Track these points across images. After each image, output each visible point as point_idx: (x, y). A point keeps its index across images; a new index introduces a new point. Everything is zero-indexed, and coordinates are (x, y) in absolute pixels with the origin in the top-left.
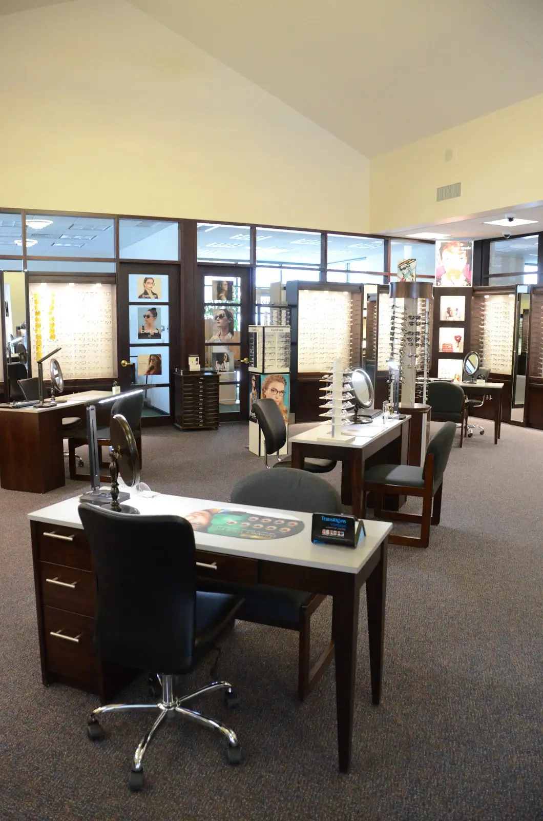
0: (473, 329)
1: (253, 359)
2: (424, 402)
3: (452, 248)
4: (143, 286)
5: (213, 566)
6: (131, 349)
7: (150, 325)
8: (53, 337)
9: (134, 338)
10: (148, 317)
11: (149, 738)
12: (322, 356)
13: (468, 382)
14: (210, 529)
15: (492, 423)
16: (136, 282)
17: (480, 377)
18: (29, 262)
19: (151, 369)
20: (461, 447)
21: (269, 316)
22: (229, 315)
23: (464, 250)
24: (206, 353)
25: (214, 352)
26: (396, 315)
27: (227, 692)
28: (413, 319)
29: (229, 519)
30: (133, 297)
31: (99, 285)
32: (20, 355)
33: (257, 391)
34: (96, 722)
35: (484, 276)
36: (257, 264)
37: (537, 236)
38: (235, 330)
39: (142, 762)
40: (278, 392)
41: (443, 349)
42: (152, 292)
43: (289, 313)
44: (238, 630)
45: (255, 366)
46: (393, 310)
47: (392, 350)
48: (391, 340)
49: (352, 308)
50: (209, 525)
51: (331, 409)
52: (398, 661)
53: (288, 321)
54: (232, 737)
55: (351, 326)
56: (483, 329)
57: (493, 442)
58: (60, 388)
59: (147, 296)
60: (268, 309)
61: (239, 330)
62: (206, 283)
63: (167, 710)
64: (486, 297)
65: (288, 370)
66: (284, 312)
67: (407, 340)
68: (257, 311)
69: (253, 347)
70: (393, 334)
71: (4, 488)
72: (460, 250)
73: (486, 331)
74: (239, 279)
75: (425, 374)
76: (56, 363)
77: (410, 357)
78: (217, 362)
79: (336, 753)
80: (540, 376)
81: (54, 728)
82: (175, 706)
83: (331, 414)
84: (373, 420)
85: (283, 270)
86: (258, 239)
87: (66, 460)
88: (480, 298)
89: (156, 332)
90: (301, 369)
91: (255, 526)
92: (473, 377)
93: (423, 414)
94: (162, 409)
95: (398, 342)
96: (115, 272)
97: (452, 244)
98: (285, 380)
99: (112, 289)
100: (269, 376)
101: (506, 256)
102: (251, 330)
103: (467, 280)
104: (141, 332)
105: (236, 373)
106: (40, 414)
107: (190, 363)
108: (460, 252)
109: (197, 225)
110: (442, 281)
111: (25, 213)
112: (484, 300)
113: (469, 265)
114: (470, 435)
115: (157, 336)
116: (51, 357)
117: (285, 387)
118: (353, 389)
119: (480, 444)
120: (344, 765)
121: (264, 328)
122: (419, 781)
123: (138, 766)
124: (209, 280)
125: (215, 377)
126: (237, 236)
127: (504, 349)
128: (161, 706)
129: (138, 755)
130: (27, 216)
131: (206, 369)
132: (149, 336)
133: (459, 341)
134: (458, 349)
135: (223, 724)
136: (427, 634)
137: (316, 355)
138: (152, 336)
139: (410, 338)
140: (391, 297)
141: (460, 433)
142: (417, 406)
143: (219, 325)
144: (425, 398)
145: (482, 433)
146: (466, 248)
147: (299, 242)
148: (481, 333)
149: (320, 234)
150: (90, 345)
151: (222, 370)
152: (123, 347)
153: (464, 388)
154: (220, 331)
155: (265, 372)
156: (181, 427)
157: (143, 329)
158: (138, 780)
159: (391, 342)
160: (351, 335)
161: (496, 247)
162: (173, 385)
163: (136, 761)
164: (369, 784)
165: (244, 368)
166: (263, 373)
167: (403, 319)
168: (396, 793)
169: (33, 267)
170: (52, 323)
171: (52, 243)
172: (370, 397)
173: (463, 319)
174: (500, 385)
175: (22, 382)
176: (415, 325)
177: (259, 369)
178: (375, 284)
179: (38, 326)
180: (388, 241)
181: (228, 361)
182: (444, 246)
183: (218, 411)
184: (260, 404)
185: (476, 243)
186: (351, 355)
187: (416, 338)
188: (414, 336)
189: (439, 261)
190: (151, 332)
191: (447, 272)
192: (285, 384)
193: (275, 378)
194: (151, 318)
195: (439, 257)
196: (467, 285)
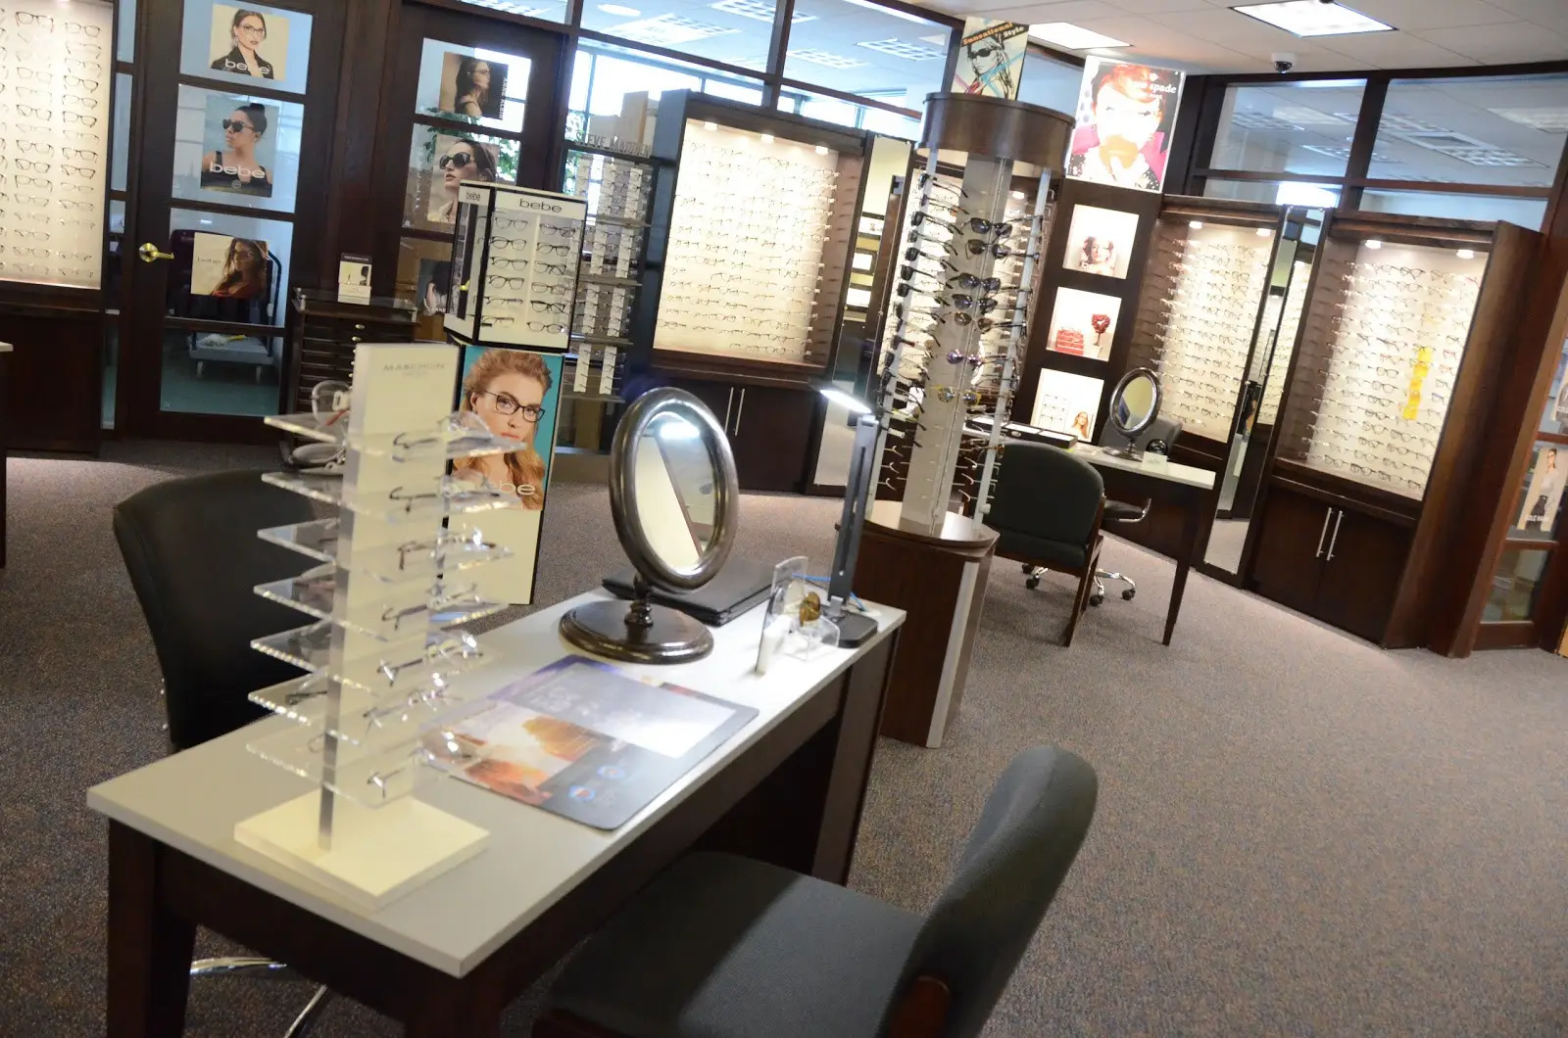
0: (1145, 303)
3: (1128, 82)
4: (230, 35)
6: (176, 212)
7: (240, 153)
9: (185, 184)
10: (237, 127)
12: (728, 311)
17: (1154, 445)
19: (233, 279)
20: (1067, 644)
22: (483, 161)
23: (1158, 93)
25: (423, 257)
26: (930, 209)
28: (985, 231)
30: (193, 62)
35: (1195, 171)
37: (1361, 83)
40: (519, 406)
41: (1057, 343)
42: (256, 57)
43: (649, 177)
45: (461, 313)
47: (899, 328)
55: (825, 243)
56: (1169, 309)
57: (1159, 634)
59: (238, 66)
64: (1195, 225)
65: (560, 340)
66: (636, 173)
67: (952, 302)
70: (907, 272)
72: (1147, 90)
73: (1178, 316)
74: (527, 65)
75: (1001, 406)
77: (952, 361)
80: (1305, 459)
88: (1179, 225)
89: (259, 175)
92: (1132, 441)
93: (968, 565)
95: (922, 304)
97: (1129, 72)
98: (547, 373)
100: (495, 351)
103: (1152, 174)
104: (211, 170)
107: (342, 278)
108: (1144, 95)
110: (1086, 165)
112: (1187, 234)
113: (1162, 134)
114: (1099, 602)
115: (261, 187)
117: (544, 393)
124: (437, 51)
127: (1219, 371)
132: (235, 183)
133: (1101, 330)
134: (1097, 349)
138: (244, 185)
139: (966, 296)
142: (952, 525)
143: (449, 183)
144: (983, 506)
145: (1128, 595)
146: (1162, 88)
155: (483, 337)
157: (219, 161)
159: (901, 299)
160: (821, 269)
161: (1241, 103)
166: (476, 340)
173: (1122, 274)
174: (1206, 477)
176: (989, 255)
177: (466, 325)
178: (905, 141)
180: (961, 32)
182: (1106, 73)
185: (1191, 81)
186: (812, 322)
187: (985, 300)
188: (979, 293)
189: (1088, 110)
190: (245, 172)
191: (1103, 142)
192: (549, 385)
193: (512, 361)
194: (247, 131)
195: (1090, 100)
196: (1149, 186)
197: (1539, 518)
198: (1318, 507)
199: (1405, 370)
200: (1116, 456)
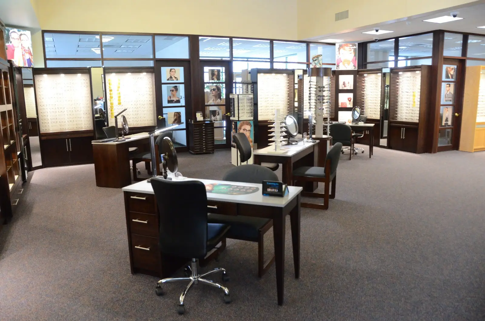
0: (358, 93)
1: (232, 113)
2: (328, 134)
3: (346, 48)
4: (169, 74)
5: (215, 207)
6: (164, 109)
7: (174, 95)
8: (120, 103)
9: (165, 103)
10: (173, 91)
11: (186, 292)
12: (271, 111)
13: (354, 123)
14: (213, 191)
15: (367, 147)
16: (165, 71)
17: (360, 120)
18: (104, 62)
19: (175, 120)
20: (350, 159)
21: (241, 89)
22: (218, 89)
23: (353, 49)
24: (206, 111)
25: (210, 110)
26: (312, 86)
27: (224, 273)
28: (321, 88)
29: (222, 187)
30: (164, 80)
31: (145, 74)
32: (100, 115)
33: (235, 130)
34: (160, 287)
35: (364, 63)
36: (234, 59)
37: (394, 40)
38: (222, 97)
39: (183, 302)
40: (247, 130)
41: (341, 105)
42: (174, 77)
43: (252, 86)
44: (228, 249)
45: (234, 117)
46: (310, 83)
47: (310, 106)
48: (309, 100)
49: (288, 83)
50: (213, 189)
51: (274, 136)
52: (309, 260)
53: (252, 92)
54: (226, 291)
55: (288, 93)
56: (364, 94)
57: (369, 157)
58: (127, 131)
59: (172, 79)
60: (241, 85)
61: (224, 97)
62: (205, 71)
63: (194, 279)
64: (365, 75)
65: (252, 118)
66: (249, 86)
67: (318, 100)
68: (234, 86)
69: (233, 106)
70: (310, 97)
71: (98, 186)
72: (350, 48)
73: (365, 95)
74: (224, 68)
75: (329, 119)
76: (124, 117)
77: (319, 109)
78: (212, 115)
79: (276, 298)
80: (396, 119)
81: (139, 291)
82: (198, 278)
83: (274, 139)
84: (298, 143)
85: (249, 62)
86: (234, 45)
87: (132, 171)
88: (362, 76)
89: (178, 99)
90: (260, 118)
91: (235, 190)
92: (357, 121)
93: (328, 141)
94: (182, 143)
95: (313, 101)
96: (154, 66)
97: (345, 45)
98: (251, 124)
99: (152, 75)
100: (242, 122)
101: (377, 51)
102: (231, 96)
103: (354, 66)
104: (169, 100)
105: (223, 122)
106: (117, 145)
107: (197, 116)
108: (349, 50)
109: (199, 38)
110: (340, 66)
111: (101, 34)
112: (364, 77)
113: (355, 57)
114: (356, 154)
115: (178, 101)
116: (122, 114)
118: (286, 126)
119: (361, 158)
120: (280, 302)
121: (238, 95)
122: (316, 308)
123: (182, 303)
124: (207, 69)
125: (211, 124)
126: (222, 43)
128: (191, 278)
129: (182, 298)
130: (103, 35)
131: (206, 120)
132: (174, 102)
133: (350, 101)
134: (350, 105)
135: (222, 285)
136: (325, 248)
137: (268, 110)
138: (175, 101)
139: (320, 99)
140: (308, 76)
141: (350, 152)
142: (324, 136)
143: (213, 94)
144: (329, 132)
145: (363, 152)
146: (353, 47)
147: (257, 46)
148: (362, 96)
149: (269, 41)
150: (141, 107)
151: (215, 120)
152: (159, 108)
153: (351, 126)
154: (214, 98)
155: (240, 120)
156: (193, 152)
157: (170, 98)
158: (182, 309)
159: (309, 101)
160: (288, 99)
161: (371, 46)
162: (188, 129)
163: (180, 301)
164: (292, 309)
165: (227, 118)
166: (239, 121)
167: (315, 88)
168: (305, 312)
169: (107, 64)
170: (119, 96)
171: (116, 50)
172: (296, 131)
173: (352, 88)
174: (372, 125)
175: (105, 128)
176: (322, 92)
177: (236, 118)
178: (301, 69)
179: (111, 97)
180: (308, 44)
181: (218, 115)
182: (341, 46)
183: (213, 143)
184: (237, 135)
185: (359, 44)
186: (288, 110)
187: (323, 99)
188: (322, 98)
189: (338, 55)
190: (175, 99)
191: (343, 61)
192: (251, 126)
193: (245, 123)
194: (174, 91)
195: (338, 53)
196: (354, 69)
197: (447, 122)
198: (399, 128)
199: (412, 97)
200: (355, 124)
